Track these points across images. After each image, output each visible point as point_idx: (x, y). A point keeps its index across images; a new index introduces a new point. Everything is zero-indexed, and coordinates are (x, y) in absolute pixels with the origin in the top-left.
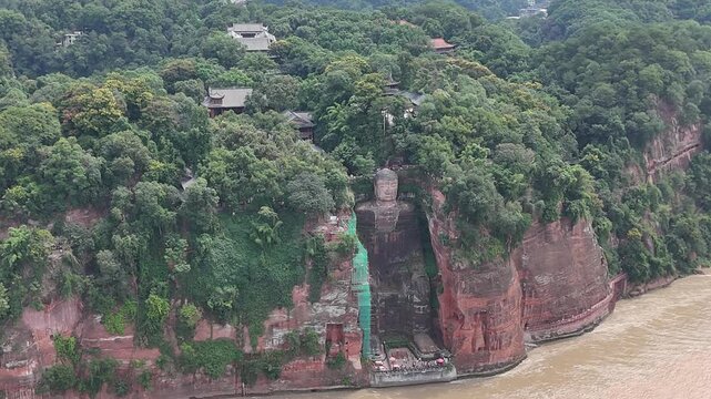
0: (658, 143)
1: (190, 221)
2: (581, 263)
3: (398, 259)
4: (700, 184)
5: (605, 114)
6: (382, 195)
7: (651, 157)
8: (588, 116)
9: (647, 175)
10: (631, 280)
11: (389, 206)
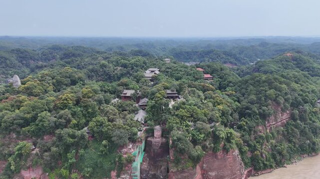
0: (272, 118)
1: (79, 143)
2: (231, 166)
3: (160, 159)
4: (288, 133)
5: (252, 106)
6: (155, 136)
7: (269, 122)
8: (244, 107)
9: (267, 129)
10: (255, 169)
11: (158, 139)
